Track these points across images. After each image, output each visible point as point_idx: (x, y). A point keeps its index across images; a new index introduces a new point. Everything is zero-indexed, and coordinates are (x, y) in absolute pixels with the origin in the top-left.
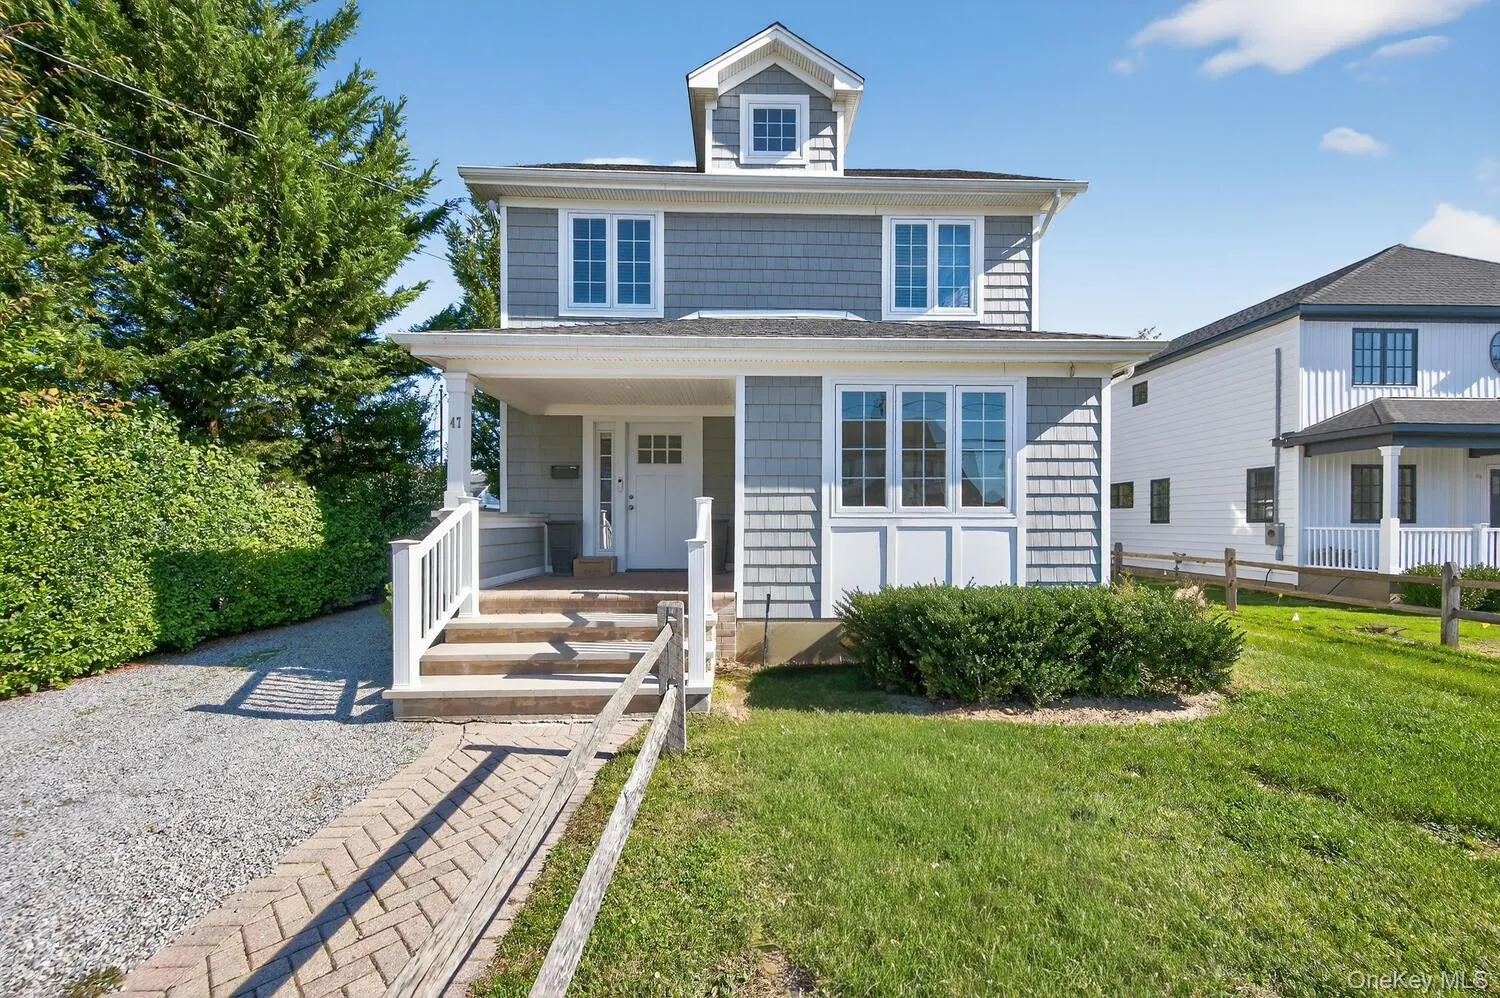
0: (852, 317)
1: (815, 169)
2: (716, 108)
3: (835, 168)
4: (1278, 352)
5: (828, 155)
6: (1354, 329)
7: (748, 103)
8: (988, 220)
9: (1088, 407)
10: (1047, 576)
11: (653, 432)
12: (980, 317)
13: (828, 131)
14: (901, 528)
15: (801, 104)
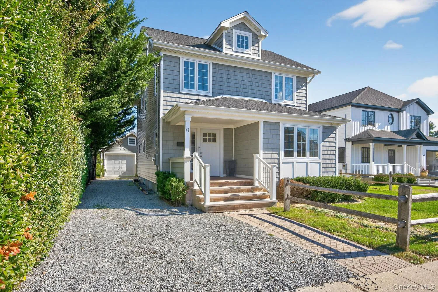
0: (264, 101)
1: (254, 56)
2: (226, 32)
3: (259, 56)
4: (346, 114)
5: (257, 52)
6: (362, 110)
7: (236, 32)
8: (297, 77)
9: (334, 134)
10: (326, 174)
11: (207, 132)
12: (295, 104)
13: (257, 45)
14: (297, 163)
15: (250, 35)
